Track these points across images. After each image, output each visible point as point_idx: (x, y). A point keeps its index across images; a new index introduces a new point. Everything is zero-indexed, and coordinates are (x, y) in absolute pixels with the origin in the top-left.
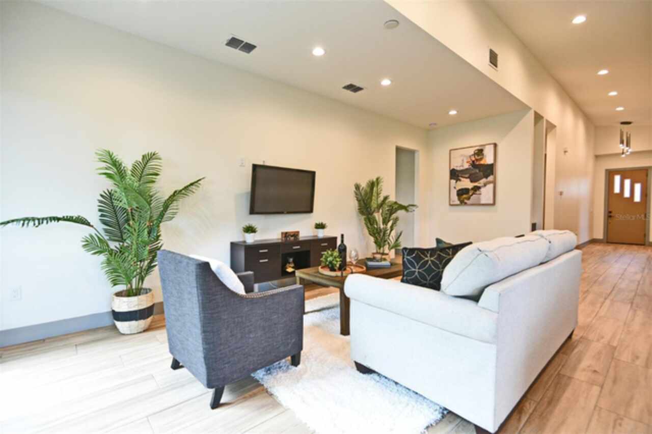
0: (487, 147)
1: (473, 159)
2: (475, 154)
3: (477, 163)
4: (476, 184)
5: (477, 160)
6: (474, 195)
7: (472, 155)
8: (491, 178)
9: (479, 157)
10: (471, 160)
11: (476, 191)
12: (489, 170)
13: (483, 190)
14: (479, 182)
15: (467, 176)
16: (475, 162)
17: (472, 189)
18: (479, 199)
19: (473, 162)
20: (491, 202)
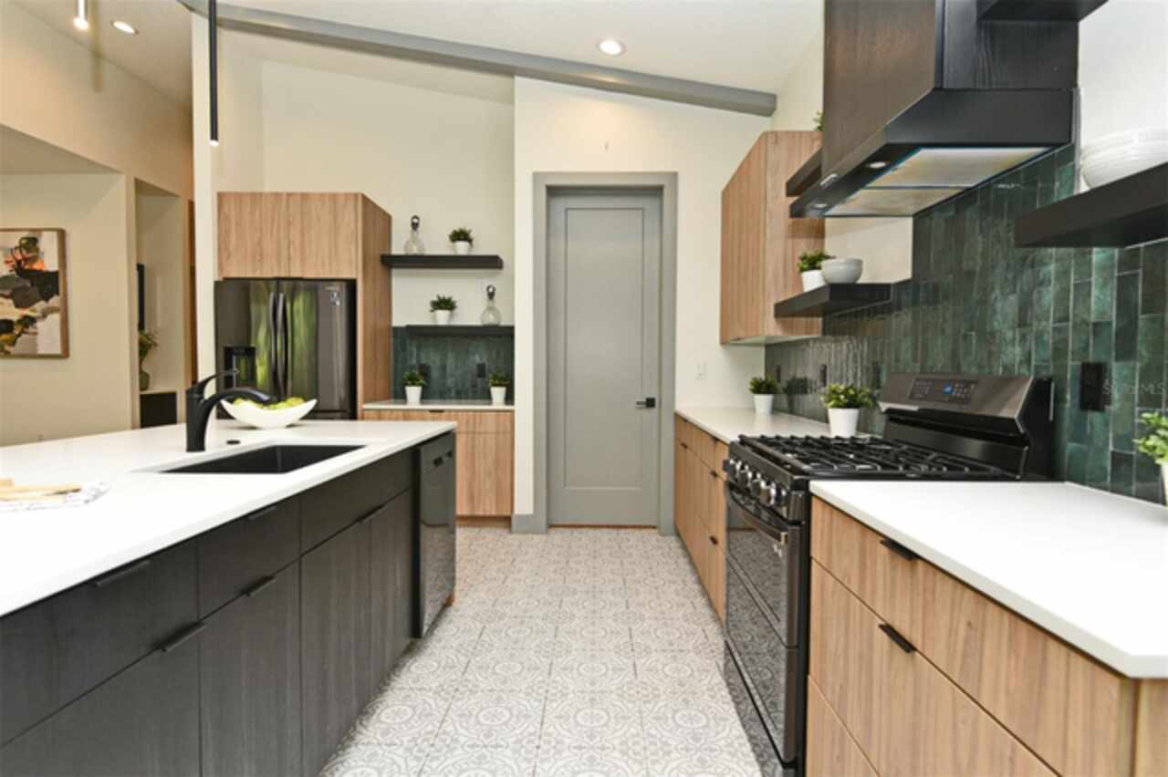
0: (45, 234)
1: (19, 257)
2: (21, 247)
3: (27, 267)
4: (27, 312)
5: (26, 260)
6: (23, 336)
7: (16, 248)
8: (55, 301)
9: (30, 255)
10: (15, 258)
11: (27, 326)
12: (48, 285)
13: (39, 324)
14: (32, 308)
15: (7, 292)
16: (23, 263)
17: (19, 322)
18: (35, 345)
19: (19, 262)
20: (58, 351)
